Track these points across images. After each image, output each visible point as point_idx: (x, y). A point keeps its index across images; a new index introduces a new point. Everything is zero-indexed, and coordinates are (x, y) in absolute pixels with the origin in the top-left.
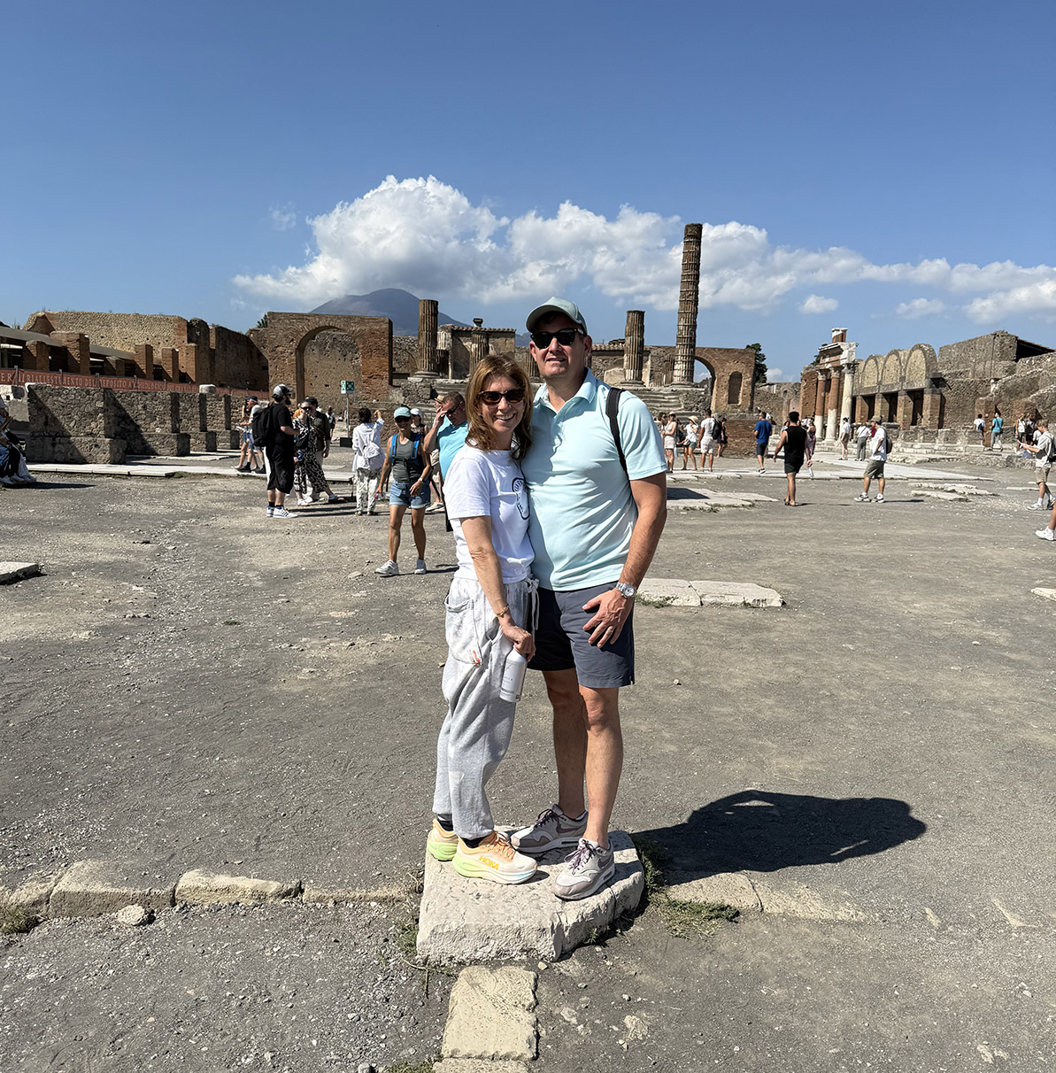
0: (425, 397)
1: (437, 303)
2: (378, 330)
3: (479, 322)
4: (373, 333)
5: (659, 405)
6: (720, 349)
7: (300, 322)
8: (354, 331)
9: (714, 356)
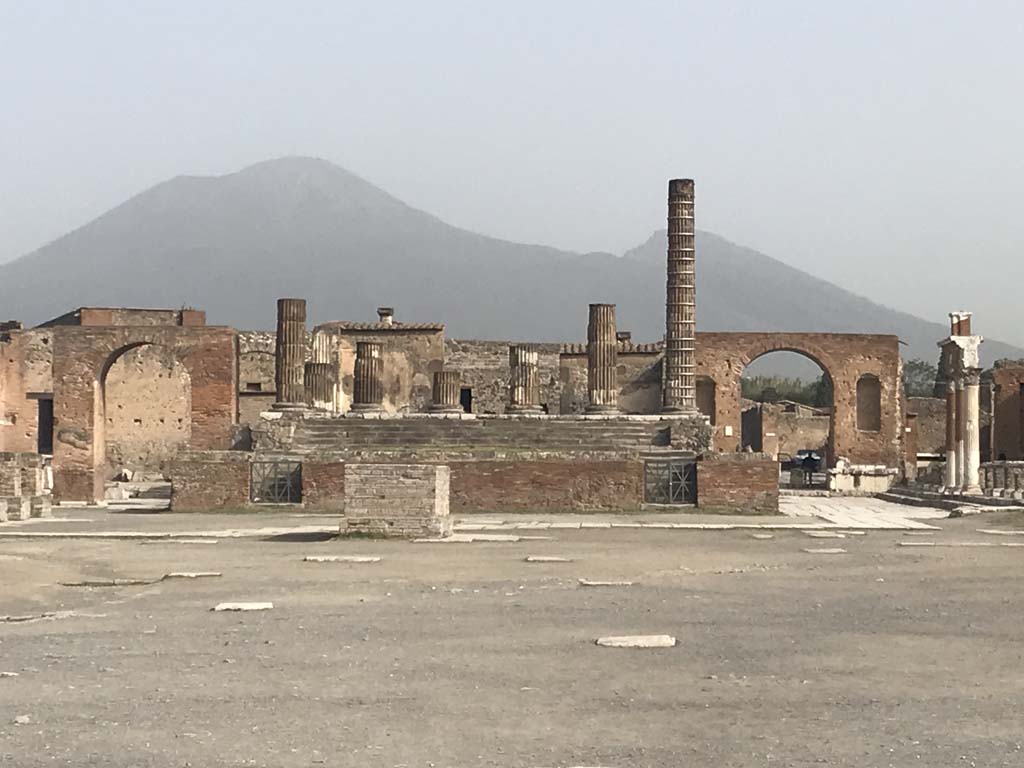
0: (284, 441)
1: (304, 303)
2: (215, 345)
3: (385, 313)
4: (209, 350)
5: (635, 441)
6: (836, 336)
7: (103, 339)
8: (180, 348)
9: (825, 348)
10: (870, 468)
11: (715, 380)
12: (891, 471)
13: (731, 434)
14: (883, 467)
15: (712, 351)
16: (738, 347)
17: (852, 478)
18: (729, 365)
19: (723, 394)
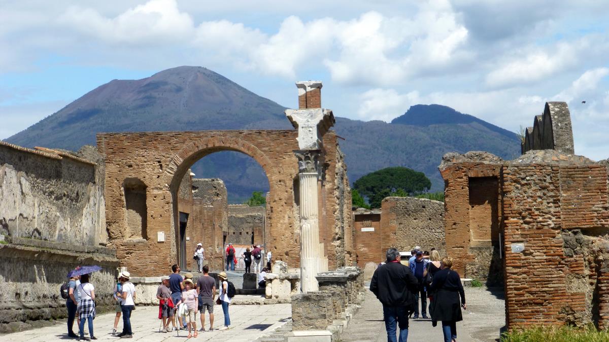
9: (259, 145)
11: (147, 182)
13: (163, 240)
15: (142, 152)
16: (170, 146)
17: (289, 284)
18: (161, 166)
19: (155, 197)
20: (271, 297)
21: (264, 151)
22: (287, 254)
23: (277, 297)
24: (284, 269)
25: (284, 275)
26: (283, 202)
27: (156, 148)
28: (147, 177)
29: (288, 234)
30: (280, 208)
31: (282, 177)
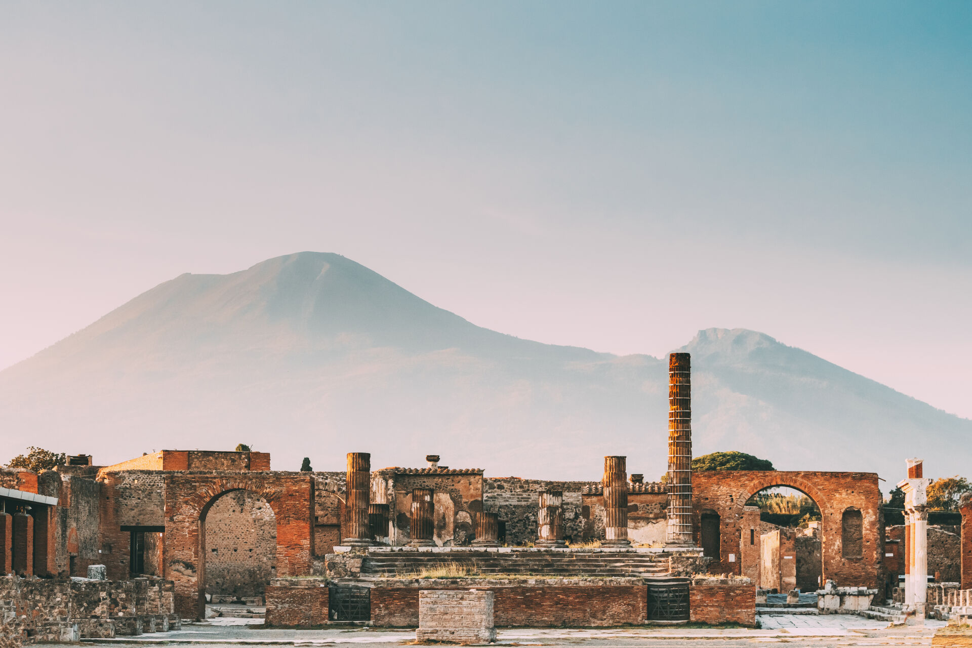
0: (354, 570)
1: (369, 455)
2: (296, 491)
3: (434, 459)
4: (291, 495)
5: (641, 569)
6: (824, 474)
7: (204, 486)
8: (268, 493)
9: (815, 485)
10: (854, 589)
11: (720, 513)
12: (871, 591)
13: (733, 561)
14: (865, 588)
15: (716, 488)
16: (739, 484)
17: (838, 599)
18: (732, 499)
19: (727, 525)
20: (823, 609)
21: (819, 489)
22: (836, 574)
23: (828, 609)
24: (834, 587)
25: (833, 592)
26: (834, 532)
27: (729, 485)
28: (721, 508)
29: (838, 558)
30: (831, 537)
31: (832, 511)
